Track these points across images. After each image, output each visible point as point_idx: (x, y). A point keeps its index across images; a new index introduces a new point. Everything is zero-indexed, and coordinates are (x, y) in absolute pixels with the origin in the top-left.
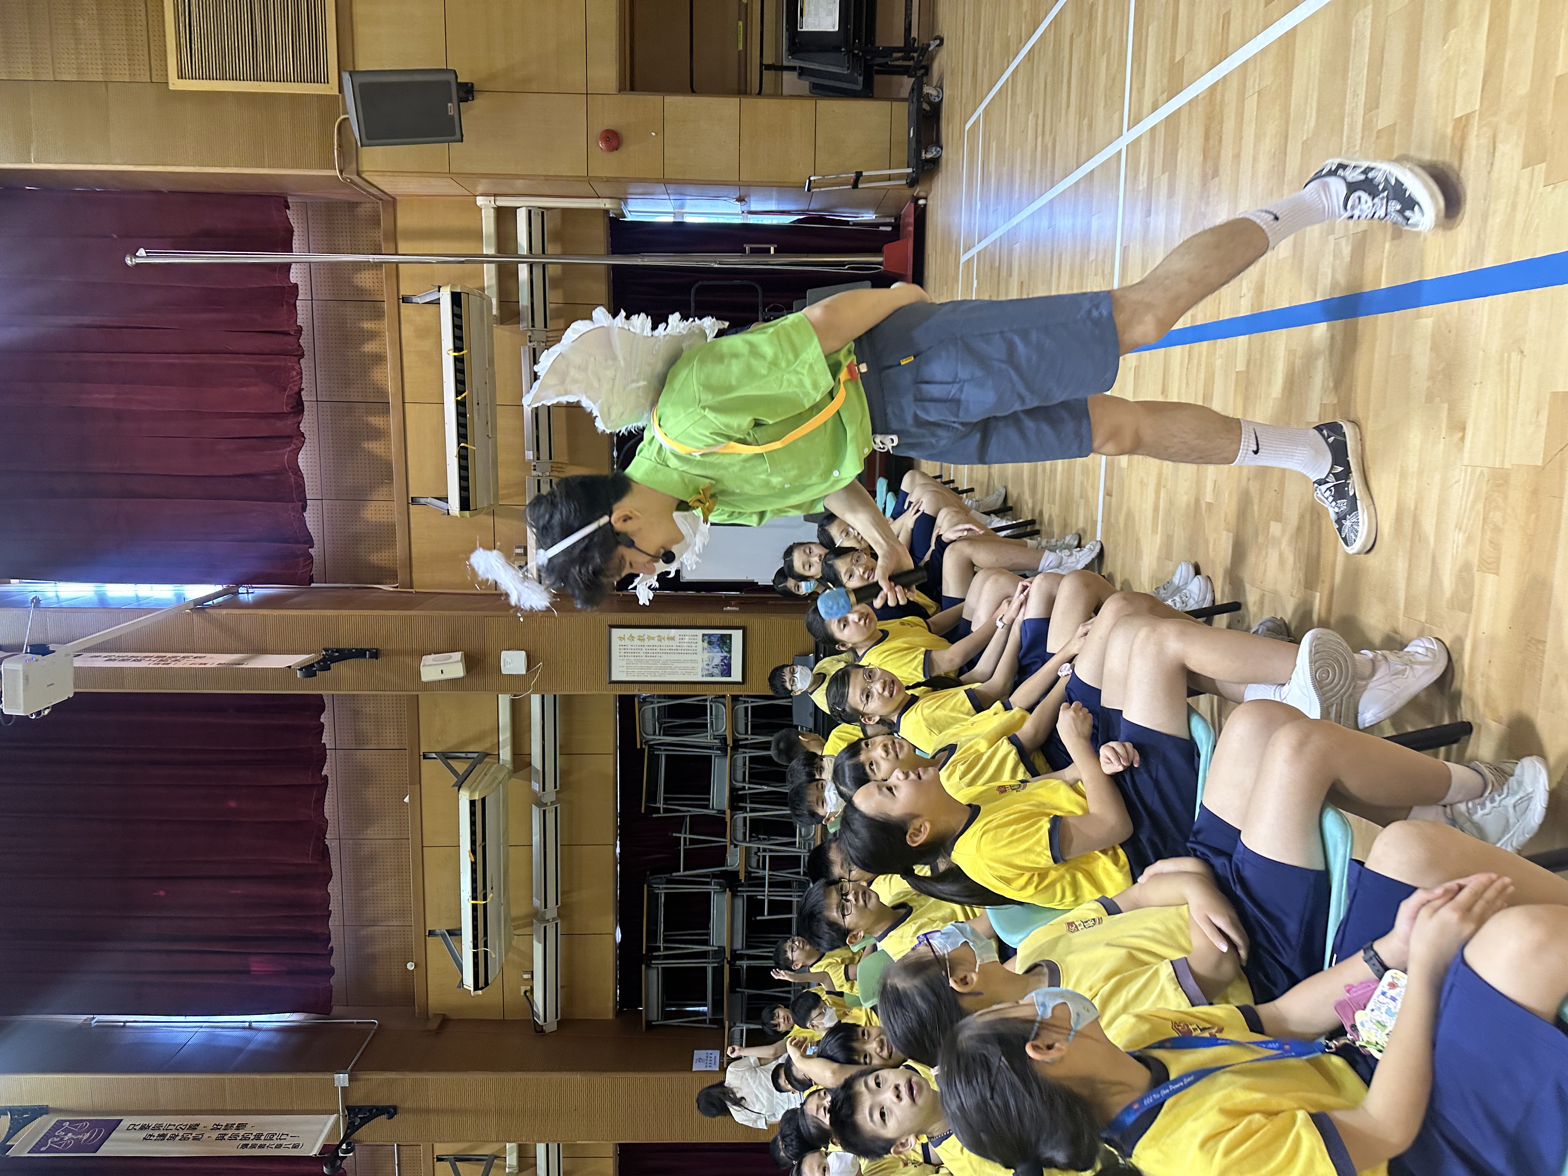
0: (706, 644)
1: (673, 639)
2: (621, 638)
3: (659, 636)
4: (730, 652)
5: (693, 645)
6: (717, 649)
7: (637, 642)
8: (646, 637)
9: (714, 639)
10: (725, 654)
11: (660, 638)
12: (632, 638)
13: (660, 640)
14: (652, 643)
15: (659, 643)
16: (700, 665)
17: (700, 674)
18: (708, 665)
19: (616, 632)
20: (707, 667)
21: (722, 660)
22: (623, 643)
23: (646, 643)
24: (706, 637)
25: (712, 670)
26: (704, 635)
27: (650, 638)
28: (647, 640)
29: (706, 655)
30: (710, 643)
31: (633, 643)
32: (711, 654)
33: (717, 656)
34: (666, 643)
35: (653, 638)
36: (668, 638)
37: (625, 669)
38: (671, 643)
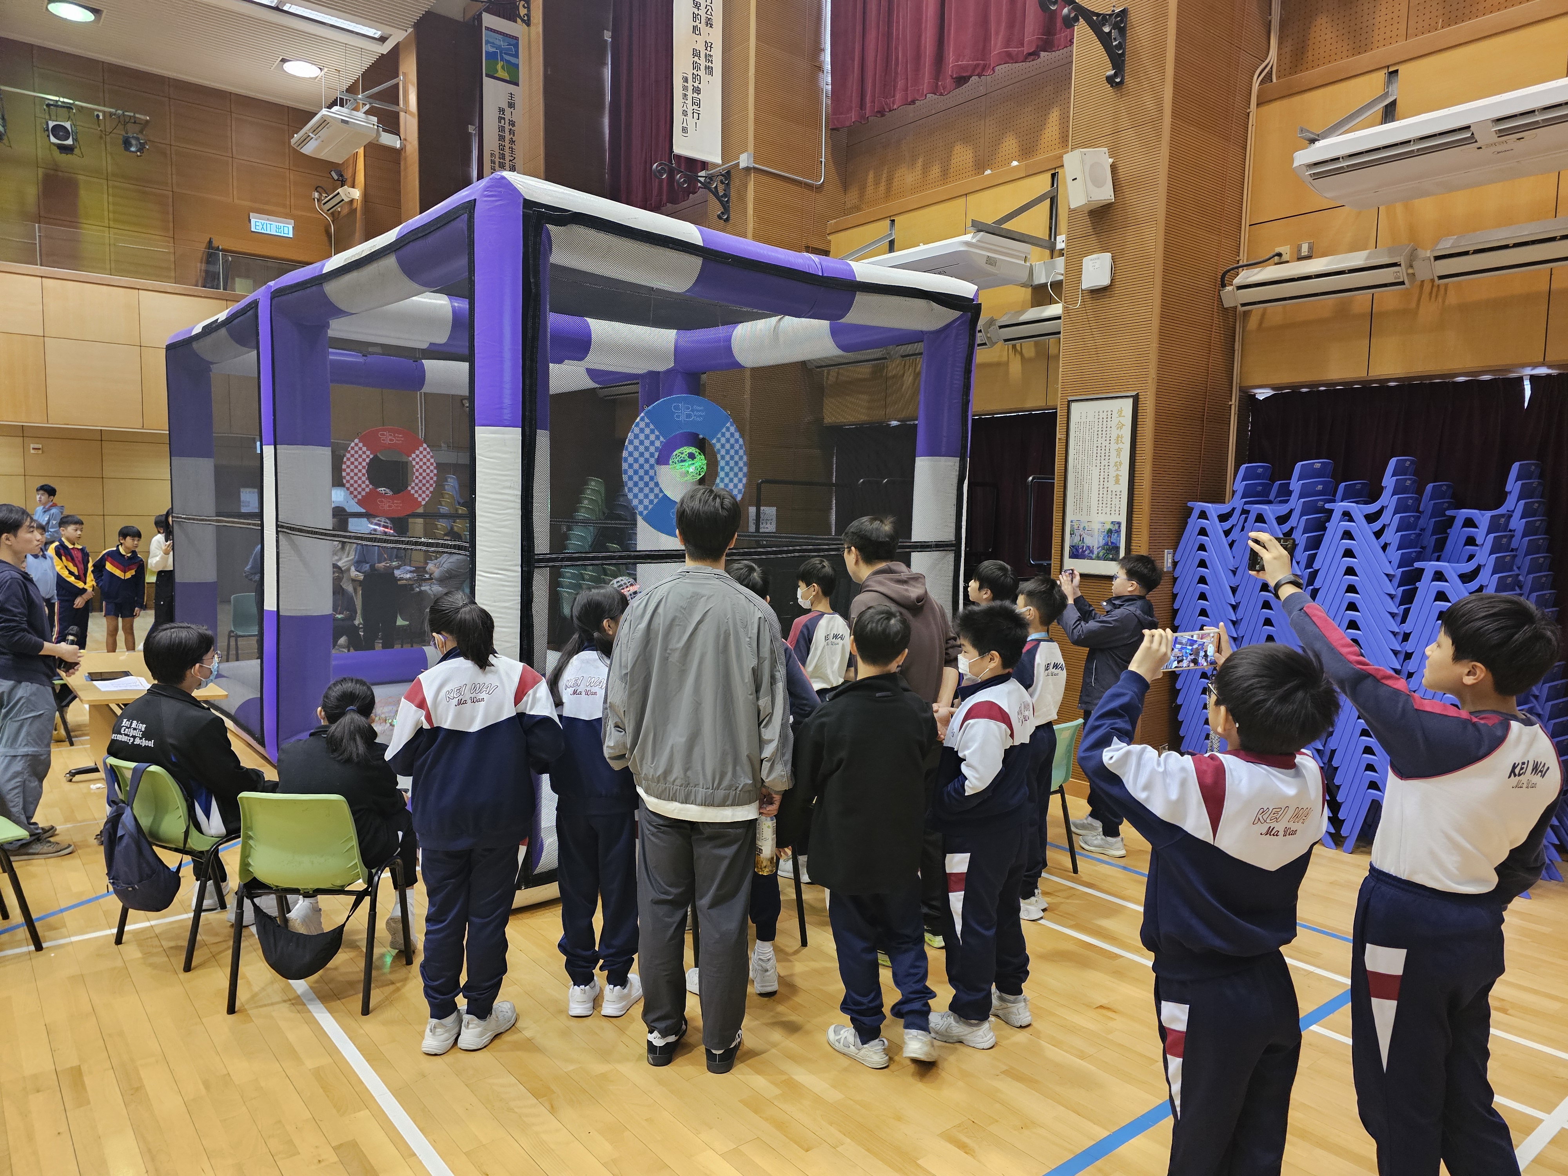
0: (1108, 526)
1: (1117, 482)
2: (1120, 411)
3: (1121, 463)
4: (1098, 558)
5: (1108, 509)
6: (1102, 542)
7: (1114, 433)
8: (1121, 445)
9: (1114, 536)
10: (1096, 552)
11: (1118, 465)
12: (1120, 426)
13: (1115, 465)
14: (1113, 453)
15: (1112, 464)
16: (1084, 518)
17: (1074, 518)
18: (1084, 529)
19: (1127, 405)
20: (1081, 527)
21: (1088, 547)
22: (1115, 415)
23: (1114, 446)
24: (1117, 526)
25: (1077, 533)
26: (1119, 524)
27: (1119, 451)
28: (1117, 447)
29: (1096, 526)
30: (1110, 531)
31: (1114, 428)
32: (1096, 533)
33: (1095, 541)
34: (1113, 472)
35: (1118, 455)
36: (1117, 476)
37: (1084, 420)
38: (1112, 480)
